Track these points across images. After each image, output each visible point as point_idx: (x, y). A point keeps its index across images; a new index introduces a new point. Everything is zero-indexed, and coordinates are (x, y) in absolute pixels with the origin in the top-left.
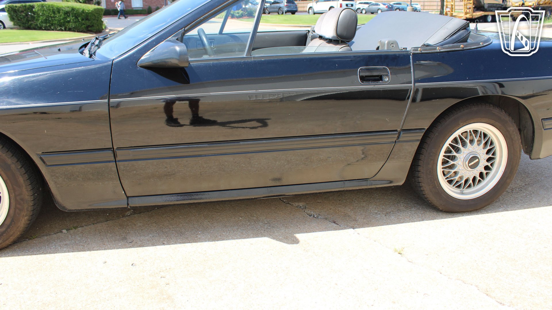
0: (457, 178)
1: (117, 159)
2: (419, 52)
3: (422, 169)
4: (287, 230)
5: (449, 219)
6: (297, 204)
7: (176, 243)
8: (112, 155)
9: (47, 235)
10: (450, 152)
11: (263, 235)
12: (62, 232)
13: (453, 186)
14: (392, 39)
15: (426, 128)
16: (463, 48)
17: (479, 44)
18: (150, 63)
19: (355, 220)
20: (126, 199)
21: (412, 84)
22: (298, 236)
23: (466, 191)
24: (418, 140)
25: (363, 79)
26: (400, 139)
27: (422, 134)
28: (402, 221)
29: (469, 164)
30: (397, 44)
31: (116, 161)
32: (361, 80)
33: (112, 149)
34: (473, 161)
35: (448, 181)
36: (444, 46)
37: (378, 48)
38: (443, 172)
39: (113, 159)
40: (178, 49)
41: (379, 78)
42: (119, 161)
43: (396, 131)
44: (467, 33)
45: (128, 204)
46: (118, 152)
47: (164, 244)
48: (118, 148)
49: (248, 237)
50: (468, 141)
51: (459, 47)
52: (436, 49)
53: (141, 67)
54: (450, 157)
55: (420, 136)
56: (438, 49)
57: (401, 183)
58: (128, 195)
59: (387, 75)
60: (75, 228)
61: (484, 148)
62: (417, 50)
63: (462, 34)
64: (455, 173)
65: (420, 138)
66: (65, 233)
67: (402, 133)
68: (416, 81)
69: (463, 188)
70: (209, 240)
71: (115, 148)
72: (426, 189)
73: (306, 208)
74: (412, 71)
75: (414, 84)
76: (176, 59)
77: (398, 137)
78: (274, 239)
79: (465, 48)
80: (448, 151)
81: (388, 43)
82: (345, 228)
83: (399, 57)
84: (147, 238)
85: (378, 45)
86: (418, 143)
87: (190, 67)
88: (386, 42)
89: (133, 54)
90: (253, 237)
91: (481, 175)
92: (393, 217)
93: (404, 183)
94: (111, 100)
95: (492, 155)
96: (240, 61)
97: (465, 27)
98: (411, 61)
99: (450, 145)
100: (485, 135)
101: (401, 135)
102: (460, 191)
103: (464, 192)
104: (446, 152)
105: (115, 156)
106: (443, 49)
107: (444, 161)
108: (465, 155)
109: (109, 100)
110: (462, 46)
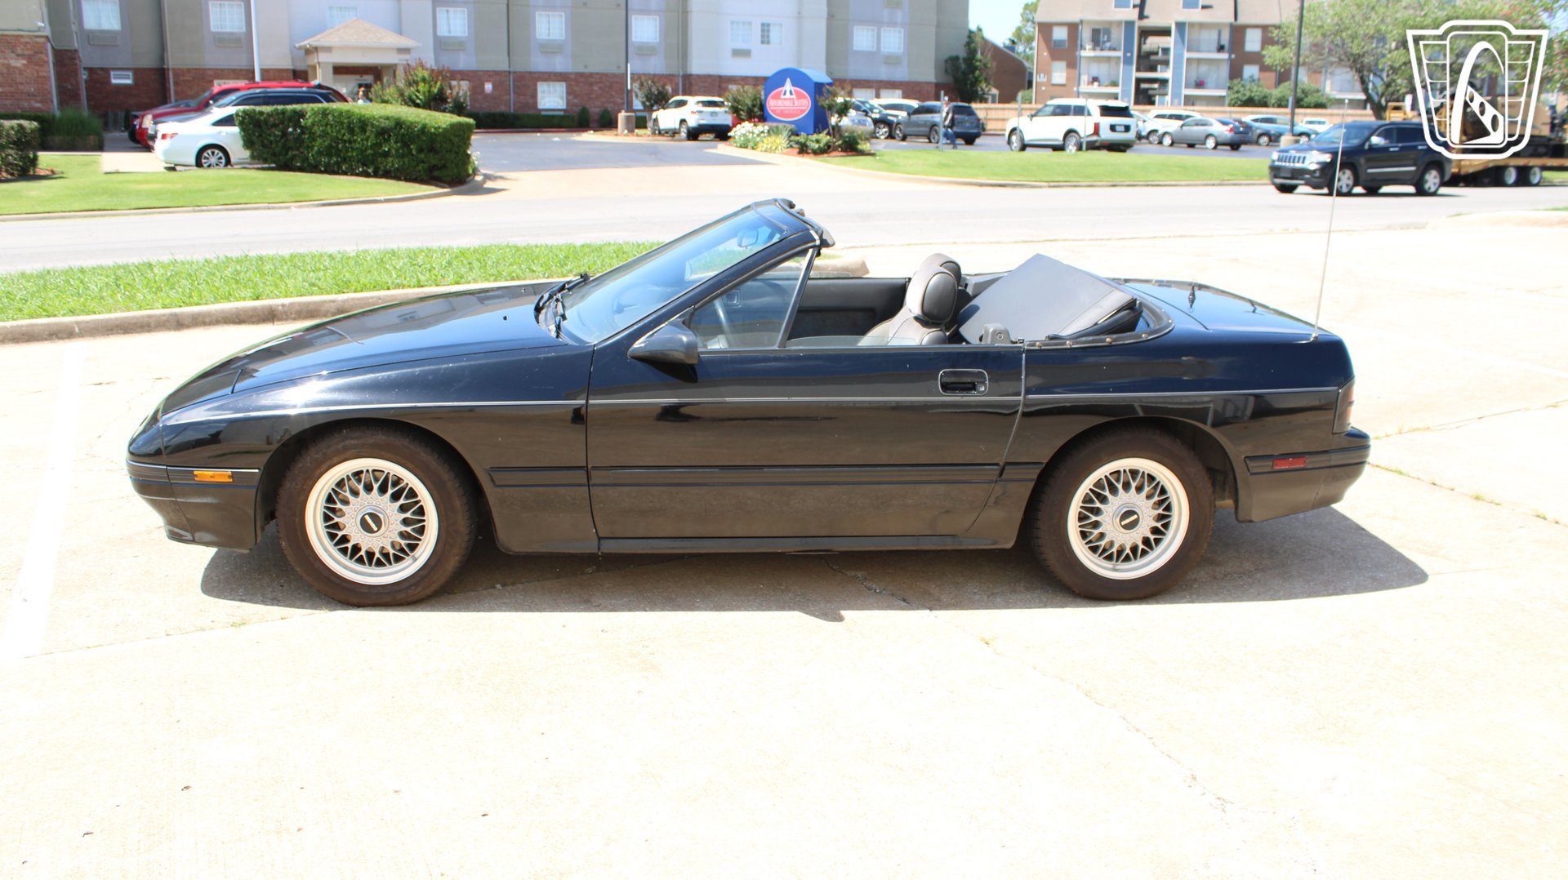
0: (1103, 543)
1: (591, 483)
2: (1037, 348)
3: (1044, 526)
4: (828, 605)
5: (1089, 609)
6: (853, 573)
7: (662, 610)
8: (586, 476)
9: (473, 591)
10: (1091, 501)
11: (791, 609)
12: (494, 588)
13: (1100, 556)
14: (999, 326)
15: (1045, 462)
16: (1110, 343)
17: (1141, 337)
18: (647, 354)
19: (939, 600)
20: (597, 538)
21: (1022, 397)
22: (843, 613)
23: (1122, 566)
24: (1030, 480)
25: (946, 387)
26: (1004, 476)
27: (1038, 471)
28: (1011, 605)
29: (1120, 522)
30: (1007, 333)
31: (589, 486)
32: (942, 387)
33: (585, 468)
34: (1129, 518)
35: (1089, 547)
36: (1078, 340)
37: (981, 339)
38: (1082, 532)
39: (585, 482)
40: (685, 339)
41: (972, 387)
42: (594, 485)
43: (997, 464)
44: (1132, 315)
45: (599, 548)
46: (594, 473)
47: (645, 610)
48: (594, 468)
49: (769, 609)
50: (1120, 486)
51: (1104, 341)
52: (1065, 344)
53: (633, 358)
54: (1090, 510)
55: (1034, 473)
56: (1068, 344)
57: (1009, 545)
58: (601, 535)
59: (983, 383)
60: (513, 584)
61: (1147, 498)
62: (1034, 345)
63: (1123, 317)
64: (1102, 536)
65: (1035, 477)
66: (499, 590)
67: (1006, 467)
68: (1028, 392)
69: (1117, 561)
70: (711, 610)
71: (589, 466)
72: (1051, 557)
73: (866, 578)
74: (1023, 376)
75: (1025, 397)
76: (682, 352)
77: (1001, 475)
78: (807, 613)
79: (1113, 343)
80: (1087, 499)
81: (994, 332)
82: (918, 609)
83: (1004, 355)
84: (621, 602)
85: (983, 333)
86: (1031, 485)
87: (699, 361)
88: (991, 330)
89: (623, 338)
90: (776, 610)
91: (1146, 541)
92: (998, 600)
93: (1014, 545)
94: (591, 402)
95: (1164, 510)
96: (769, 355)
97: (1131, 306)
98: (1023, 362)
99: (1091, 490)
100: (1151, 478)
101: (1005, 472)
102: (1111, 566)
103: (1117, 567)
104: (1084, 501)
105: (588, 478)
106: (1077, 343)
107: (1082, 516)
108: (1115, 508)
109: (587, 402)
110: (1108, 340)
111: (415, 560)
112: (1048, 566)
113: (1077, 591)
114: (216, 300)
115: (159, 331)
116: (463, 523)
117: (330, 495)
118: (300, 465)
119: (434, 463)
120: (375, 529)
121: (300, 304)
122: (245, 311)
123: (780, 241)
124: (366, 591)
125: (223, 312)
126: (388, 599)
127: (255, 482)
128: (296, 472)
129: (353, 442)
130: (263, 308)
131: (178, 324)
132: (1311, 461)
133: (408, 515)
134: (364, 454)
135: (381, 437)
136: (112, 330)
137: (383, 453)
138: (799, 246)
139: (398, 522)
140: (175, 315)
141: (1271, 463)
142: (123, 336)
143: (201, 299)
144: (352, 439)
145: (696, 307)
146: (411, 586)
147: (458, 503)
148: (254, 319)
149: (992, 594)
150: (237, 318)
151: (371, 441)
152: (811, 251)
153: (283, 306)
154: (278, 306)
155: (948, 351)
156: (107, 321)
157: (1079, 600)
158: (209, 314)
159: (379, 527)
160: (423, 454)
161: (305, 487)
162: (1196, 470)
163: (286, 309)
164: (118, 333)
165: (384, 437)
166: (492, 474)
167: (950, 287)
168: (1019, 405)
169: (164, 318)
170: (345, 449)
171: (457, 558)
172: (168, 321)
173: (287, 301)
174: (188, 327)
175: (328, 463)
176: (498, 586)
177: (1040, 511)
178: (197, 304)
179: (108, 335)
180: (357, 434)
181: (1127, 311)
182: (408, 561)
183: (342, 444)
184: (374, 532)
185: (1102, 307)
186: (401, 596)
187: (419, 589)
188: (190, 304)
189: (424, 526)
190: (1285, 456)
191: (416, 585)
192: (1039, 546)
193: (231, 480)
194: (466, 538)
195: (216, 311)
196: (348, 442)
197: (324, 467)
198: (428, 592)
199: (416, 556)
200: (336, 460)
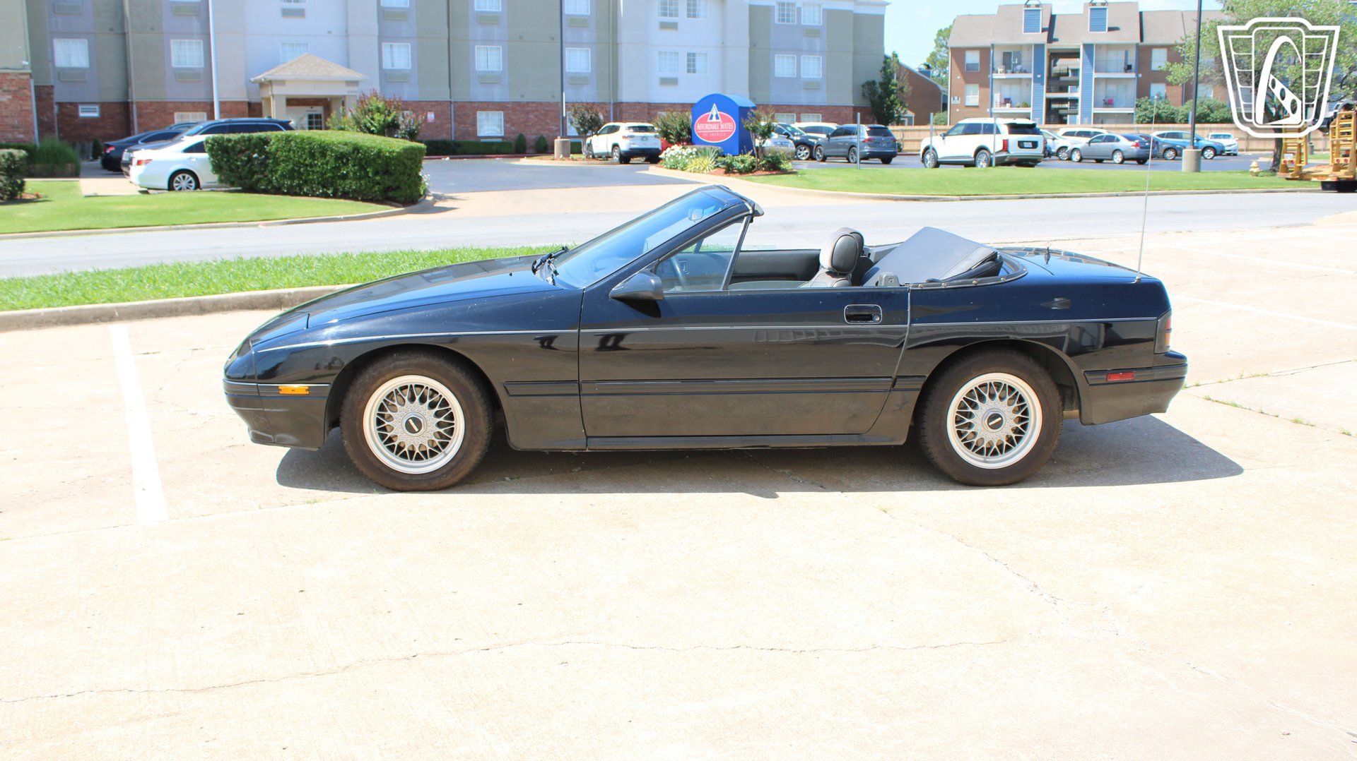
0: (975, 440)
1: (583, 392)
2: (919, 288)
3: (928, 427)
4: (763, 489)
5: (965, 491)
7: (634, 492)
8: (577, 388)
9: (488, 482)
10: (965, 407)
11: (736, 491)
13: (973, 451)
14: (891, 274)
15: (927, 375)
16: (976, 284)
17: (999, 279)
18: (625, 294)
19: (848, 487)
20: (585, 438)
21: (908, 325)
22: (777, 493)
23: (990, 459)
24: (917, 389)
25: (850, 318)
26: (896, 387)
27: (923, 382)
29: (988, 423)
30: (897, 278)
31: (580, 395)
32: (847, 318)
33: (578, 382)
34: (995, 420)
35: (965, 444)
36: (954, 282)
37: (877, 284)
38: (959, 432)
39: (577, 392)
40: (653, 281)
41: (869, 318)
42: (584, 395)
43: (891, 377)
44: (994, 265)
45: (587, 445)
46: (584, 386)
47: (622, 493)
48: (585, 382)
49: (718, 491)
50: (987, 395)
51: (972, 282)
52: (941, 285)
53: (613, 298)
54: (964, 414)
55: (919, 384)
56: (943, 286)
57: (902, 442)
58: (588, 435)
59: (878, 315)
61: (1009, 405)
62: (917, 287)
63: (987, 266)
64: (974, 434)
65: (920, 387)
66: (508, 481)
67: (898, 380)
68: (913, 321)
69: (987, 455)
70: (672, 492)
71: (581, 380)
72: (934, 450)
73: (791, 474)
74: (909, 310)
75: (910, 325)
76: (650, 292)
77: (894, 385)
79: (978, 285)
80: (961, 406)
81: (886, 277)
82: (832, 491)
83: (894, 294)
84: (603, 488)
85: (878, 279)
86: (918, 393)
87: (664, 301)
88: (884, 276)
89: (605, 284)
90: (723, 492)
91: (1009, 439)
92: (895, 486)
93: (906, 442)
94: (582, 331)
95: (1022, 414)
96: (714, 295)
97: (993, 257)
98: (909, 299)
99: (964, 398)
100: (1011, 389)
101: (897, 383)
102: (982, 459)
103: (987, 460)
104: (960, 407)
105: (580, 389)
106: (951, 285)
107: (958, 420)
108: (983, 412)
109: (579, 331)
110: (974, 282)
111: (446, 455)
112: (933, 459)
113: (956, 479)
114: (230, 291)
115: (185, 315)
116: (483, 426)
117: (382, 404)
118: (361, 381)
119: (462, 378)
120: (417, 430)
121: (303, 293)
122: (257, 298)
123: (723, 211)
124: (408, 478)
125: (238, 299)
126: (425, 485)
127: (327, 393)
128: (358, 386)
129: (401, 362)
130: (272, 296)
131: (201, 309)
132: (1137, 376)
133: (442, 419)
134: (409, 372)
135: (422, 359)
136: (145, 314)
137: (424, 371)
138: (737, 214)
139: (434, 425)
140: (199, 302)
141: (1105, 377)
142: (154, 319)
143: (217, 289)
144: (401, 360)
145: (660, 260)
146: (443, 474)
147: (481, 409)
148: (265, 306)
149: (891, 483)
150: (250, 304)
151: (415, 361)
152: (746, 218)
153: (289, 294)
154: (285, 294)
155: (852, 291)
156: (143, 306)
157: (958, 486)
158: (227, 301)
159: (420, 429)
160: (454, 372)
161: (364, 398)
162: (1045, 381)
163: (291, 297)
164: (151, 317)
165: (425, 359)
166: (507, 387)
167: (853, 246)
168: (906, 331)
169: (190, 305)
170: (395, 368)
171: (479, 453)
172: (192, 307)
173: (292, 290)
174: (209, 311)
175: (383, 379)
176: (507, 479)
177: (925, 414)
178: (215, 294)
179: (142, 318)
180: (404, 357)
181: (990, 262)
182: (440, 455)
183: (393, 364)
184: (415, 432)
185: (970, 260)
186: (435, 482)
187: (449, 477)
188: (209, 294)
189: (453, 428)
190: (1116, 371)
191: (447, 473)
192: (925, 443)
193: (308, 393)
194: (486, 437)
195: (232, 298)
196: (397, 363)
197: (379, 382)
198: (456, 479)
199: (447, 452)
200: (388, 376)
